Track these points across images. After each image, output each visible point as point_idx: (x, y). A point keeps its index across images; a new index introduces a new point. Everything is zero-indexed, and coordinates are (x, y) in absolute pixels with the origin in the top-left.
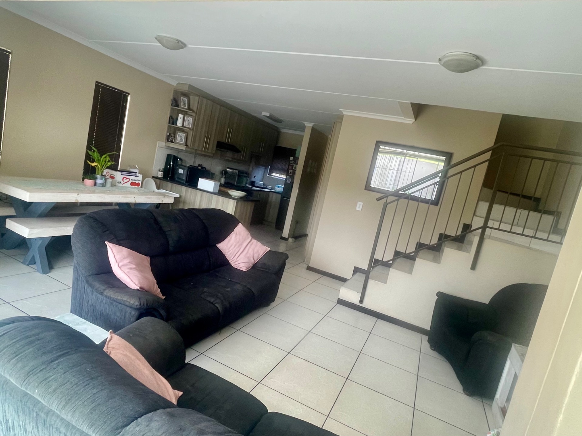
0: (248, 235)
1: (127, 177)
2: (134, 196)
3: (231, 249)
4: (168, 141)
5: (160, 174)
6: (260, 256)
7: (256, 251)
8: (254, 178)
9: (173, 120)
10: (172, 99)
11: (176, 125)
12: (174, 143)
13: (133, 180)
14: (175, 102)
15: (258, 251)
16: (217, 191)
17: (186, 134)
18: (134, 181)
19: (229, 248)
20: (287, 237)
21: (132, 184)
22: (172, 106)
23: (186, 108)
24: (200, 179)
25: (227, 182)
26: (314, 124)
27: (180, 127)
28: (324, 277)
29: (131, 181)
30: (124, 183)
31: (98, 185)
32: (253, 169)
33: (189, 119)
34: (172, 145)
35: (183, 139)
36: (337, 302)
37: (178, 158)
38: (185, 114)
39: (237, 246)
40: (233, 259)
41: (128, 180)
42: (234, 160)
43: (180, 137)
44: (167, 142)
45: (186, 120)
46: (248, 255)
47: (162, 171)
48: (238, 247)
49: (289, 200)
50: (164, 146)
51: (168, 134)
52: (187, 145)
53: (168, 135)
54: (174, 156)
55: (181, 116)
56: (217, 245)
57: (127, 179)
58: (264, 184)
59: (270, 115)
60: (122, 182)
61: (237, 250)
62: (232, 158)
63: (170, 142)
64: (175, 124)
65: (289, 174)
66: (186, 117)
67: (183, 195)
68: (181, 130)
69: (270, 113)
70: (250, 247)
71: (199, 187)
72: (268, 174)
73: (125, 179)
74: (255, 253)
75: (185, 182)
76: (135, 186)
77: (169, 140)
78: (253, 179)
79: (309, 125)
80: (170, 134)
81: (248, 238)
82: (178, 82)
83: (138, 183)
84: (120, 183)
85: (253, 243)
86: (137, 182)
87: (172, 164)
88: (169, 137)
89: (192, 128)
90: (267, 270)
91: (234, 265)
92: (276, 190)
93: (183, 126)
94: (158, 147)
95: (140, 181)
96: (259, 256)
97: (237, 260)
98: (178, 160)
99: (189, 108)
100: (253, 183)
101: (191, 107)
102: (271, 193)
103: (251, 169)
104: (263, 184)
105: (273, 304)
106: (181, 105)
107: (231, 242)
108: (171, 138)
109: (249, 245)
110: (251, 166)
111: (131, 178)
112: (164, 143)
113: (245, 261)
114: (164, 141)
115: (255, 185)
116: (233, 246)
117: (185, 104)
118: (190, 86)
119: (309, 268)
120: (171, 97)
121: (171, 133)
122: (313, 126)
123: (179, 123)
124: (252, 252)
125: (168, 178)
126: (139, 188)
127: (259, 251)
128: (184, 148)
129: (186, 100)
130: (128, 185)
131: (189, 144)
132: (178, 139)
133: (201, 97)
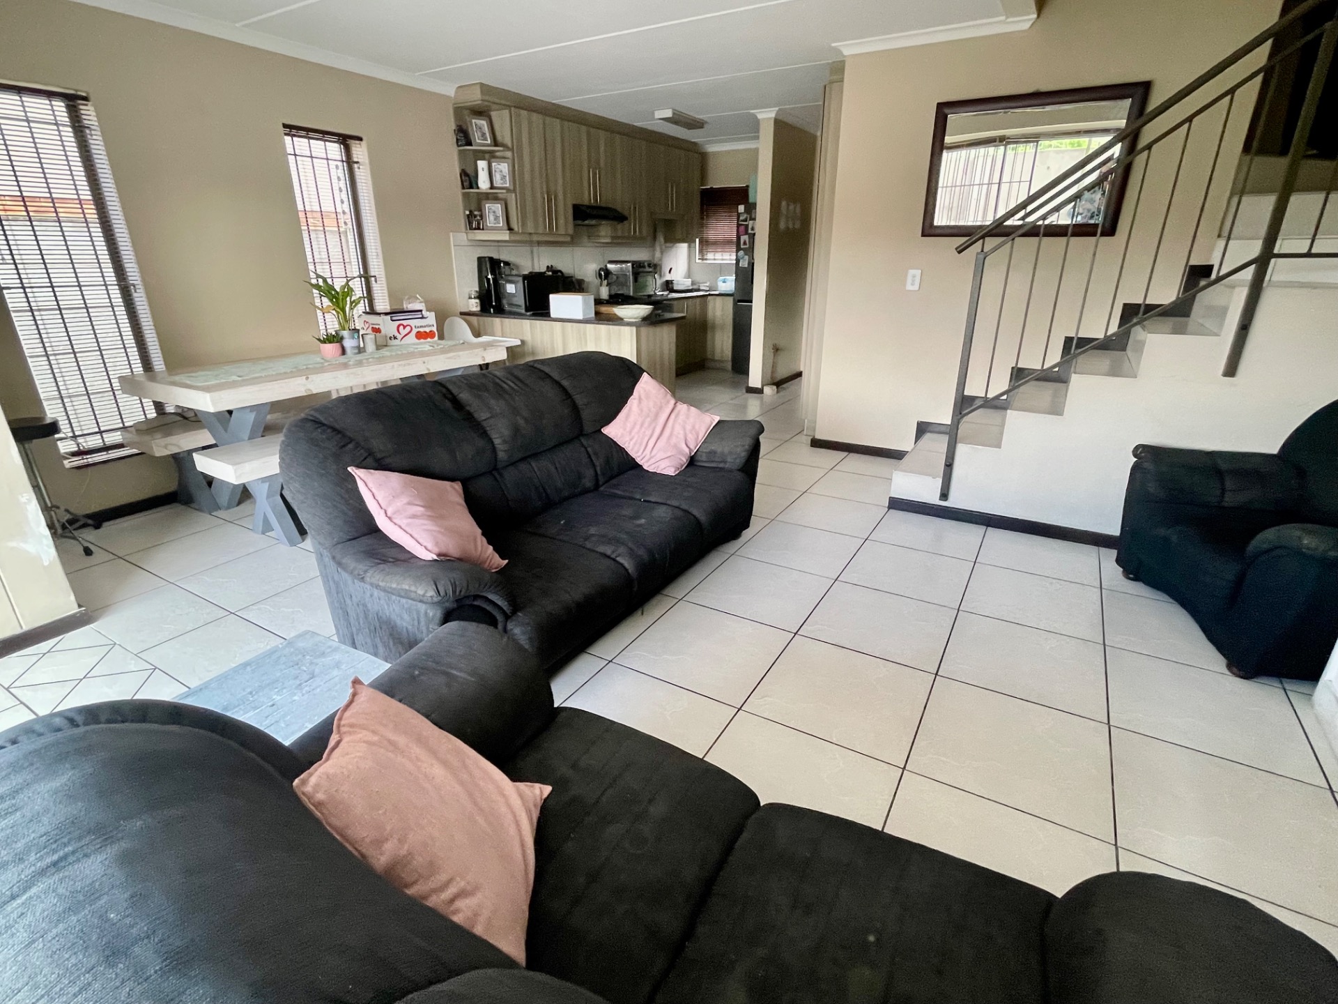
0: (666, 395)
1: (405, 323)
2: (424, 359)
3: (633, 434)
4: (470, 229)
5: (474, 305)
6: (700, 438)
7: (688, 427)
8: (670, 271)
9: (469, 179)
10: (455, 130)
11: (478, 188)
12: (483, 229)
13: (418, 327)
14: (462, 135)
15: (693, 427)
16: (593, 315)
17: (503, 202)
18: (422, 330)
19: (630, 432)
20: (759, 386)
21: (420, 335)
22: (458, 146)
23: (489, 142)
24: (552, 297)
25: (613, 293)
26: (777, 109)
27: (486, 189)
28: (851, 454)
29: (415, 331)
30: (402, 336)
31: (348, 351)
32: (662, 253)
33: (498, 166)
34: (480, 235)
35: (499, 217)
36: (887, 505)
37: (499, 261)
38: (490, 156)
39: (646, 424)
40: (644, 453)
41: (408, 329)
42: (617, 241)
43: (493, 211)
44: (469, 231)
45: (495, 171)
46: (674, 440)
47: (475, 298)
48: (650, 425)
49: (751, 306)
50: (466, 243)
51: (467, 213)
52: (510, 229)
53: (468, 215)
54: (491, 259)
55: (482, 165)
56: (602, 430)
57: (405, 327)
58: (692, 282)
59: (674, 114)
60: (399, 337)
61: (648, 433)
62: (613, 238)
63: (475, 229)
64: (474, 185)
65: (742, 247)
66: (493, 164)
67: (528, 338)
68: (491, 197)
69: (673, 110)
70: (675, 421)
71: (553, 314)
72: (697, 257)
73: (401, 327)
74: (688, 432)
75: (523, 311)
76: (425, 338)
77: (472, 226)
78: (668, 277)
79: (767, 115)
80: (471, 211)
81: (668, 402)
82: (457, 86)
83: (431, 331)
84: (395, 338)
85: (679, 412)
86: (428, 330)
87: (490, 276)
88: (470, 217)
89: (512, 188)
90: (721, 465)
91: (649, 466)
92: (719, 289)
93: (492, 187)
94: (454, 246)
95: (434, 326)
96: (698, 437)
97: (653, 454)
98: (502, 265)
99: (495, 142)
100: (668, 286)
101: (499, 138)
102: (709, 297)
103: (658, 254)
104: (690, 283)
105: (747, 534)
106: (476, 138)
107: (632, 419)
108: (474, 220)
109: (673, 416)
110: (658, 249)
111: (413, 323)
112: (465, 234)
113: (669, 454)
114: (464, 230)
115: (675, 288)
116: (638, 427)
117: (484, 135)
118: (485, 88)
119: (817, 443)
120: (454, 127)
121: (472, 209)
122: (776, 115)
123: (483, 183)
124: (682, 432)
125: (492, 310)
126: (436, 341)
127: (697, 427)
128: (506, 236)
129: (483, 123)
130: (412, 338)
131: (514, 225)
132: (490, 220)
133: (515, 107)
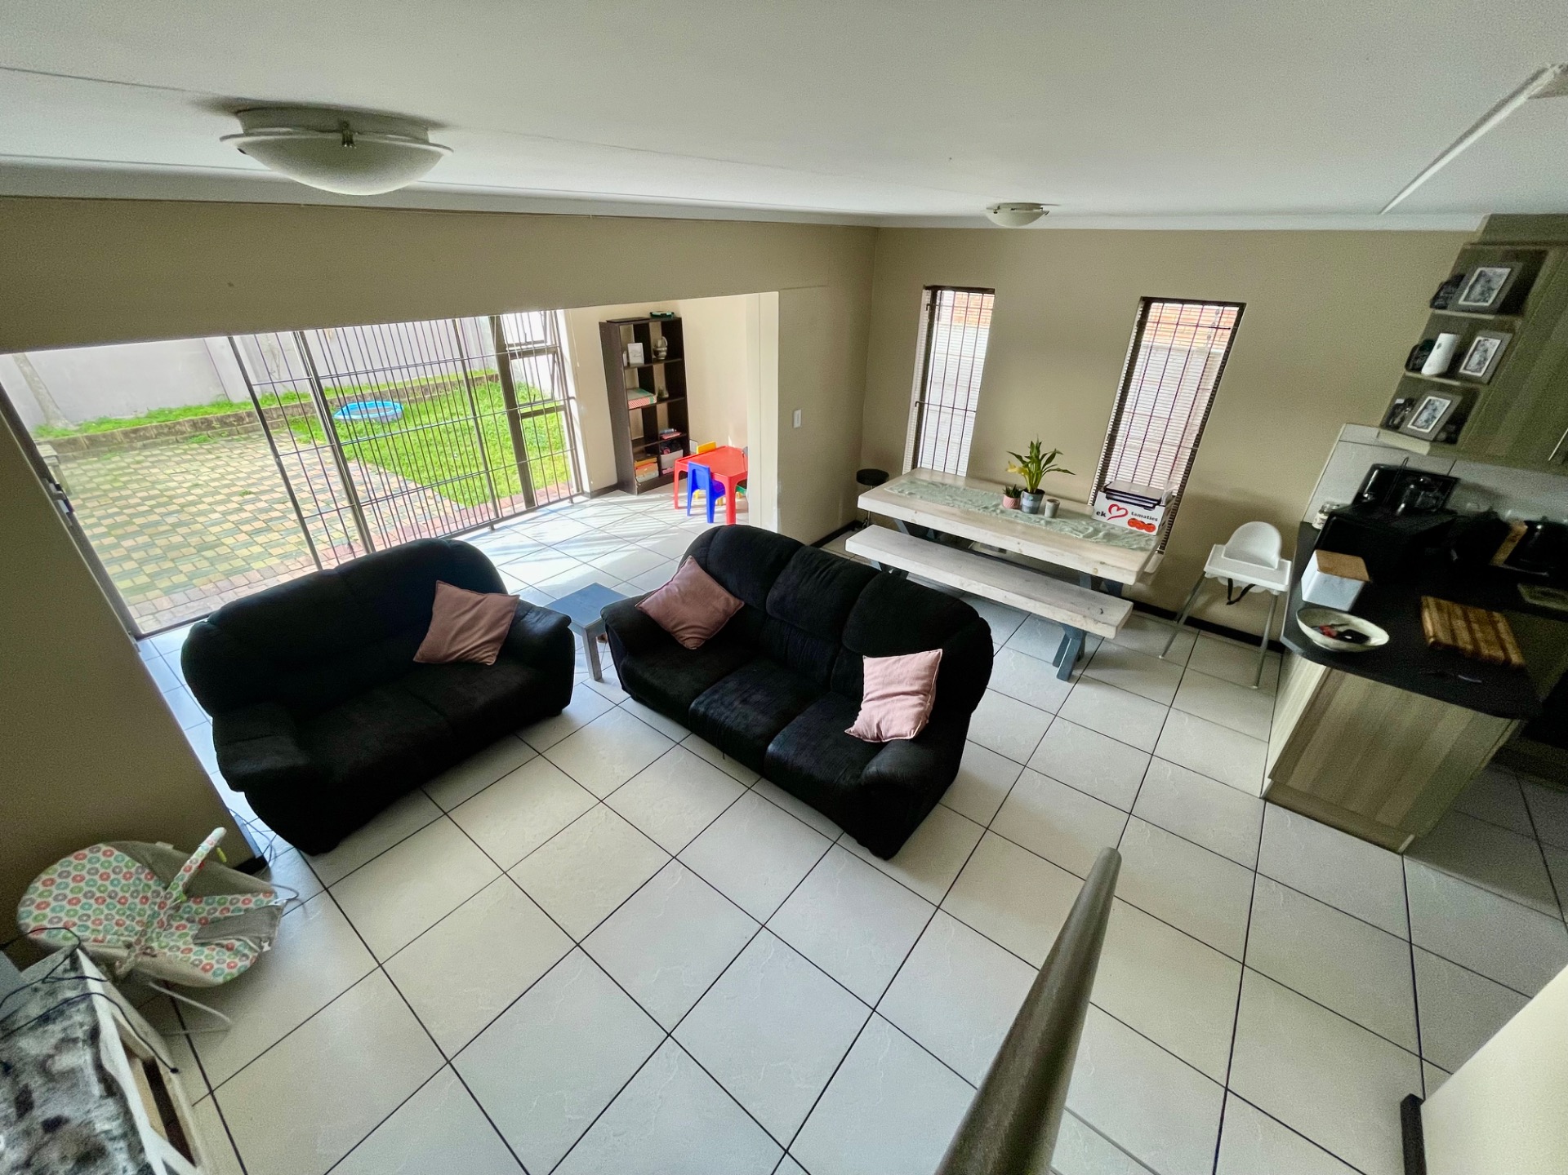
1: (1121, 505)
4: (1385, 426)
5: (1317, 520)
10: (1442, 283)
11: (1420, 372)
12: (1401, 432)
13: (1136, 515)
14: (1449, 291)
17: (1458, 398)
18: (1139, 519)
21: (1132, 522)
22: (1431, 306)
23: (1487, 304)
27: (1432, 376)
29: (1129, 516)
33: (1482, 344)
34: (1391, 438)
35: (1435, 418)
41: (1123, 512)
43: (1432, 408)
44: (1383, 428)
45: (1475, 349)
47: (1326, 513)
50: (1370, 443)
51: (1399, 401)
52: (1449, 440)
53: (1393, 407)
55: (1443, 339)
56: (865, 657)
57: (1119, 509)
63: (1391, 428)
64: (1417, 367)
66: (1473, 340)
68: (1439, 387)
73: (1115, 508)
76: (1139, 528)
77: (1391, 423)
80: (1404, 401)
82: (1486, 216)
83: (1150, 524)
84: (1103, 514)
86: (1147, 521)
88: (1395, 411)
89: (1486, 380)
94: (1342, 441)
95: (1156, 520)
108: (1398, 416)
111: (1130, 508)
112: (1375, 432)
114: (1378, 425)
117: (1486, 291)
120: (1445, 278)
123: (1433, 366)
128: (1427, 448)
129: (1504, 273)
130: (1123, 523)
131: (1461, 436)
132: (1417, 421)
